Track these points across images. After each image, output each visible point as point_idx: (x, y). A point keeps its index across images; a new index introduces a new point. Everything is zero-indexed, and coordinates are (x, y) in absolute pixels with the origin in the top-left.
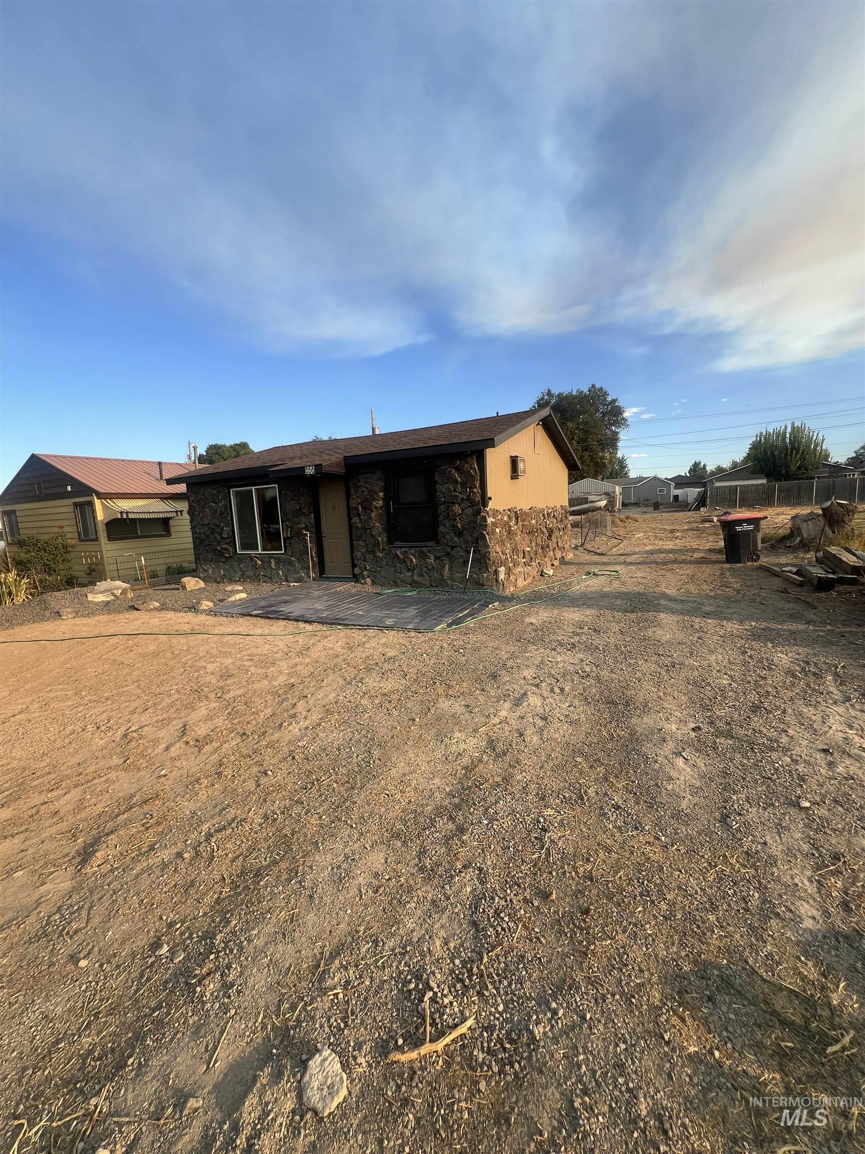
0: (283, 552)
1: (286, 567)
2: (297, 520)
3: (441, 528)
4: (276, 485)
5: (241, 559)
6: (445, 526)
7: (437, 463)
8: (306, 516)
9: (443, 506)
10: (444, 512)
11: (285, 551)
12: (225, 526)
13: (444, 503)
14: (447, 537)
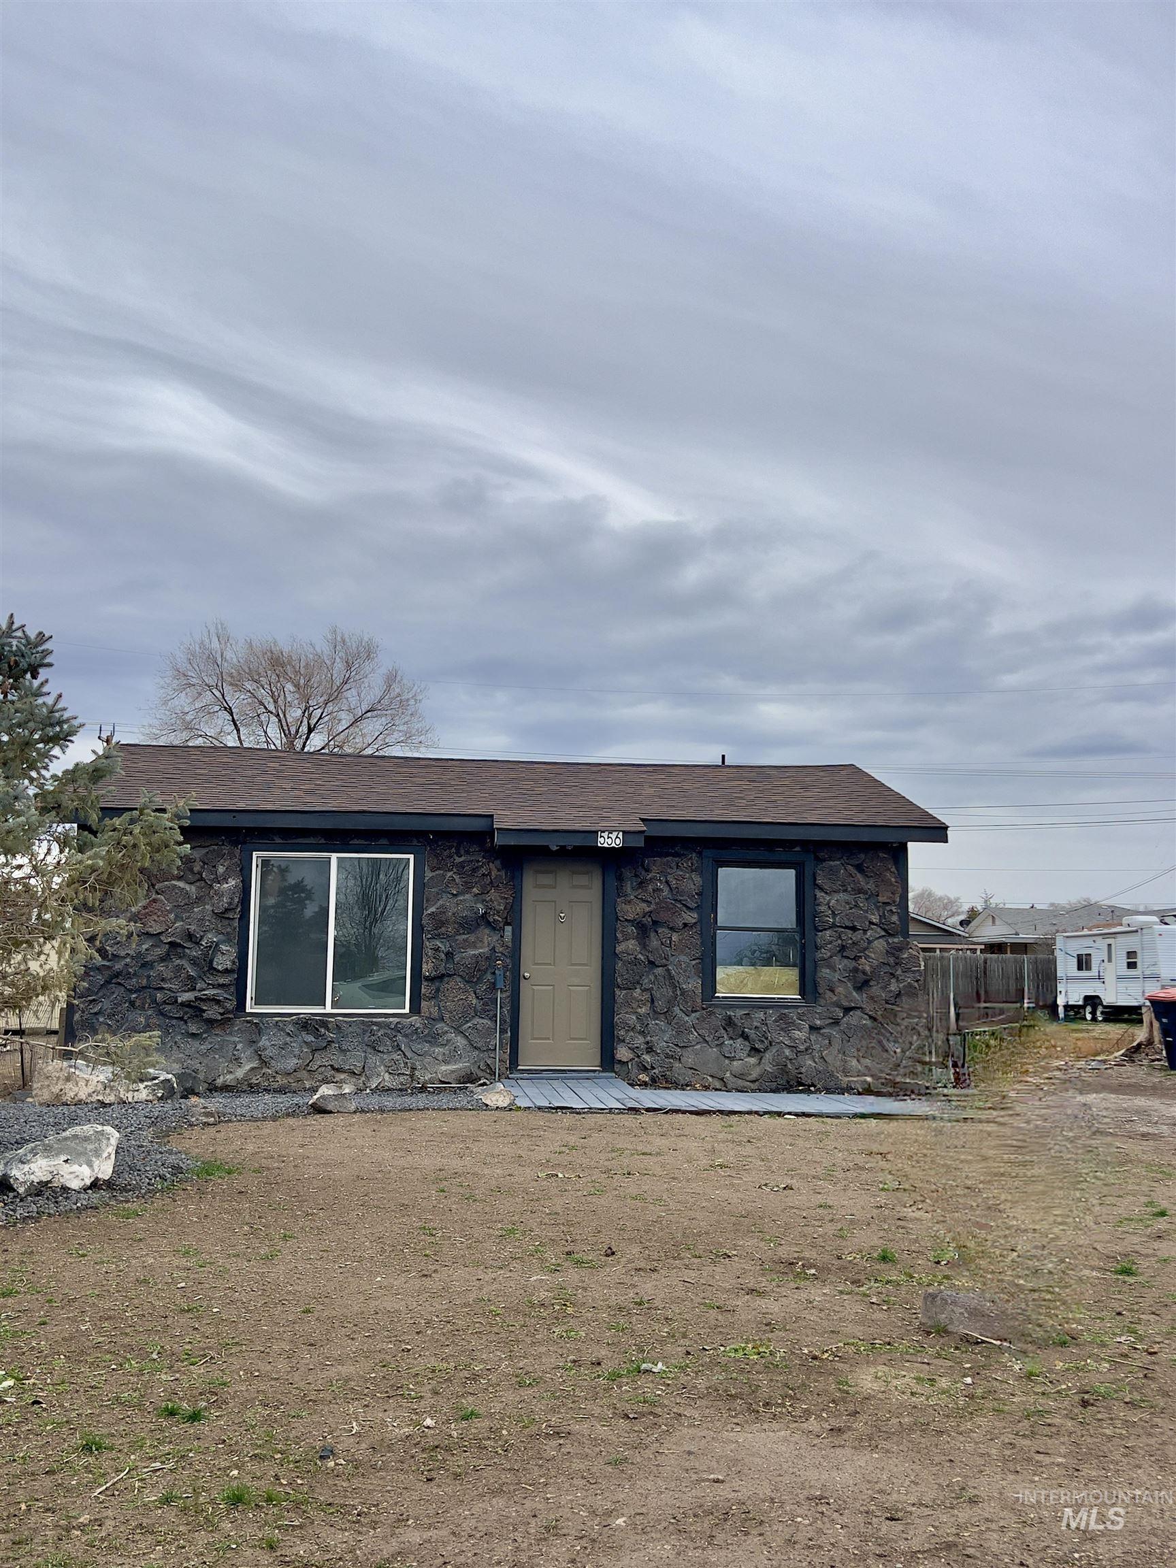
0: (407, 1010)
1: (416, 1047)
2: (472, 938)
3: (825, 972)
4: (411, 857)
5: (258, 1025)
6: (833, 969)
7: (821, 855)
8: (494, 929)
9: (828, 933)
10: (831, 943)
11: (415, 1009)
12: (223, 942)
13: (834, 926)
14: (840, 990)
